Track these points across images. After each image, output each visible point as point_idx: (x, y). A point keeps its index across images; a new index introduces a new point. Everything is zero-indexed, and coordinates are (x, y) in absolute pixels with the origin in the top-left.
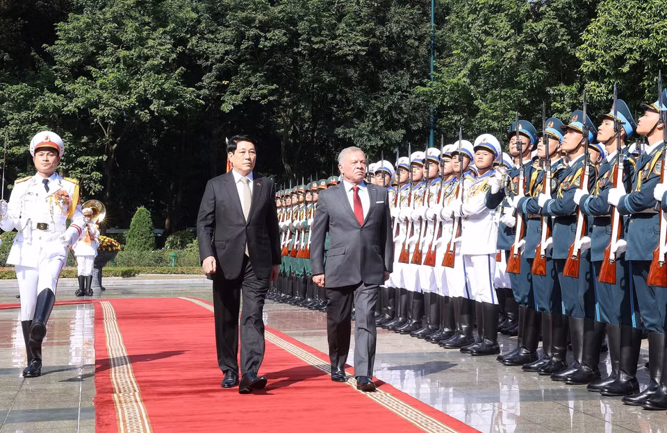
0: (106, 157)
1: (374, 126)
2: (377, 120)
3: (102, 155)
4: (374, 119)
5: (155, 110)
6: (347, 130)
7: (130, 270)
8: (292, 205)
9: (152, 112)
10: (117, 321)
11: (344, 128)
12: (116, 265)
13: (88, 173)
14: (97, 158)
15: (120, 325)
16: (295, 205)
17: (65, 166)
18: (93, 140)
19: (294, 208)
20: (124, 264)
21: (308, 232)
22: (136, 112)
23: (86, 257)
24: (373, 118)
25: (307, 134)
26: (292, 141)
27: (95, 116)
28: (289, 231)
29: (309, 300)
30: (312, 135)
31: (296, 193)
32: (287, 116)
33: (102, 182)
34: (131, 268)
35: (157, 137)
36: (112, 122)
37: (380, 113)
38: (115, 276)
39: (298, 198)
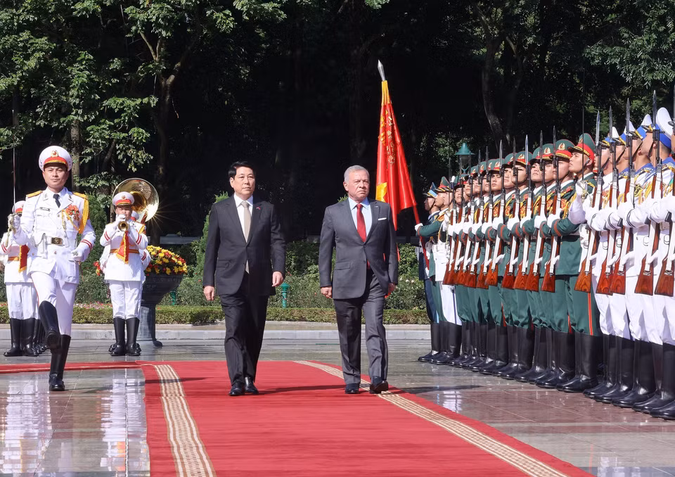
0: (156, 100)
1: (660, 41)
2: (668, 29)
3: (148, 95)
4: (662, 29)
5: (245, 9)
6: (607, 50)
7: (205, 312)
8: (503, 190)
9: (237, 14)
10: (185, 398)
11: (603, 47)
12: (179, 303)
13: (123, 130)
14: (138, 101)
15: (191, 406)
16: (511, 189)
17: (82, 116)
18: (130, 66)
19: (507, 196)
20: (195, 301)
21: (535, 241)
22: (209, 13)
23: (124, 284)
24: (658, 26)
25: (530, 58)
26: (502, 71)
27: (134, 21)
28: (498, 240)
29: (538, 369)
30: (542, 60)
31: (511, 166)
32: (493, 23)
33: (149, 146)
34: (208, 308)
35: (248, 63)
36: (164, 33)
37: (672, 17)
38: (180, 322)
39: (516, 175)
